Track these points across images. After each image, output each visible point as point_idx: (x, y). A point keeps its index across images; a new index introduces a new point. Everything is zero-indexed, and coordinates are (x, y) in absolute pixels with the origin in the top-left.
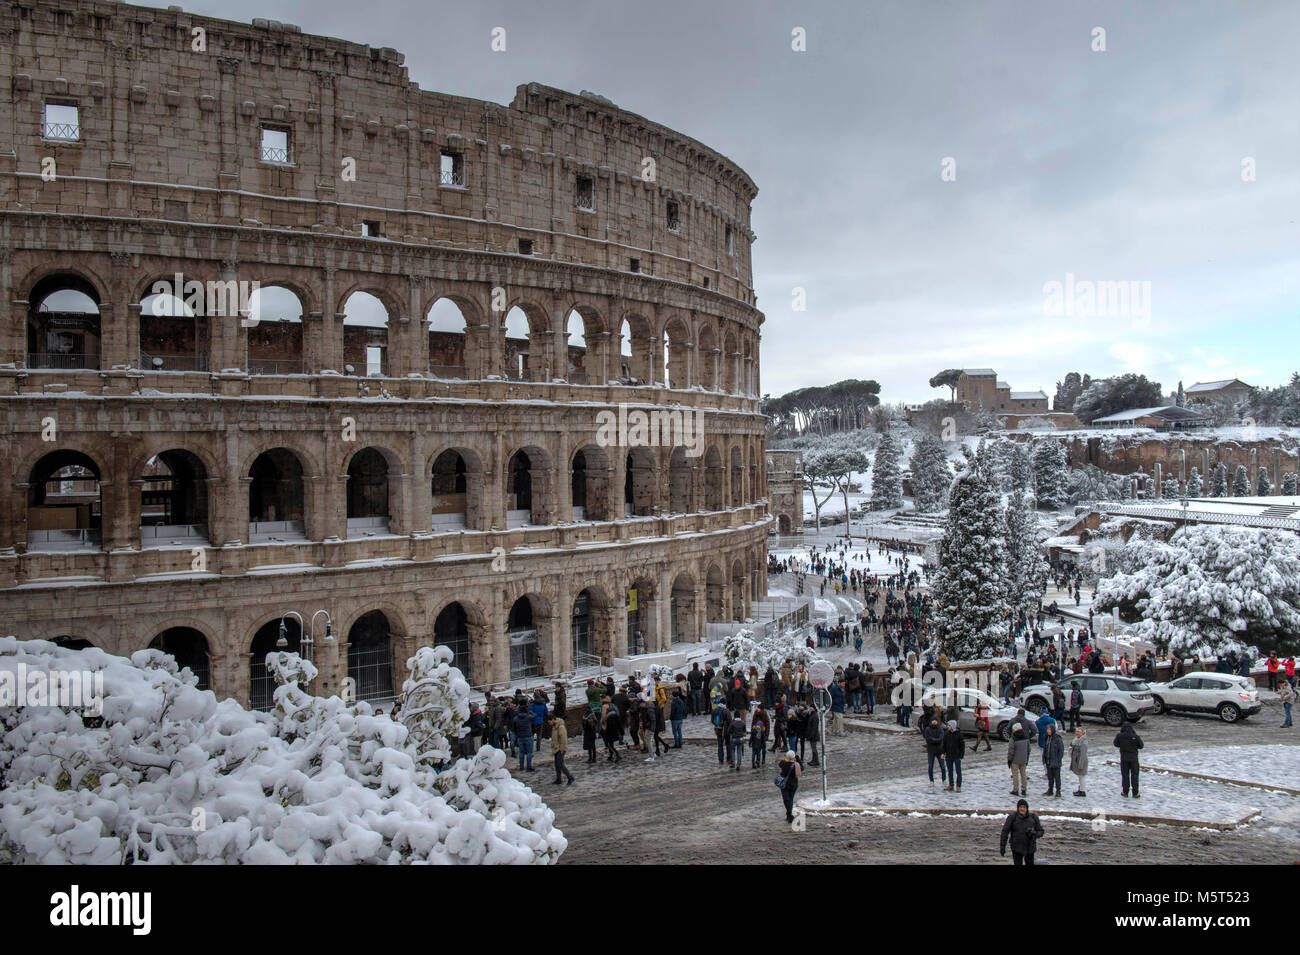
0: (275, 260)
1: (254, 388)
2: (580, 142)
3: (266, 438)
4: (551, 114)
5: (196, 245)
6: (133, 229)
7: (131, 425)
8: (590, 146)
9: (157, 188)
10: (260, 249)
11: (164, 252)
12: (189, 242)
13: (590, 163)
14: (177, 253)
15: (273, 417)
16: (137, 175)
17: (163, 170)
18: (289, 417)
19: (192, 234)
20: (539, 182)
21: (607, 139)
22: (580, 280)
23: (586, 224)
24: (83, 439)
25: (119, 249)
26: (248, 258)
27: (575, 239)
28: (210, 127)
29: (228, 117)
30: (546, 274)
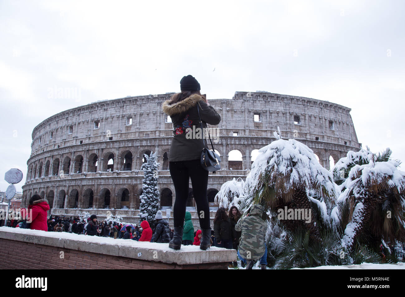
0: (166, 144)
1: (161, 174)
2: (255, 104)
3: (162, 185)
4: (244, 98)
5: (150, 143)
6: (138, 141)
7: (134, 182)
8: (259, 104)
9: (144, 132)
10: (163, 142)
11: (143, 145)
12: (149, 142)
13: (259, 109)
14: (146, 145)
15: (162, 180)
16: (141, 130)
17: (145, 128)
18: (166, 180)
19: (149, 140)
20: (240, 116)
21: (266, 102)
22: (255, 141)
23: (258, 125)
24: (127, 185)
25: (135, 145)
26: (160, 144)
27: (254, 130)
28: (155, 117)
29: (159, 114)
30: (242, 140)
